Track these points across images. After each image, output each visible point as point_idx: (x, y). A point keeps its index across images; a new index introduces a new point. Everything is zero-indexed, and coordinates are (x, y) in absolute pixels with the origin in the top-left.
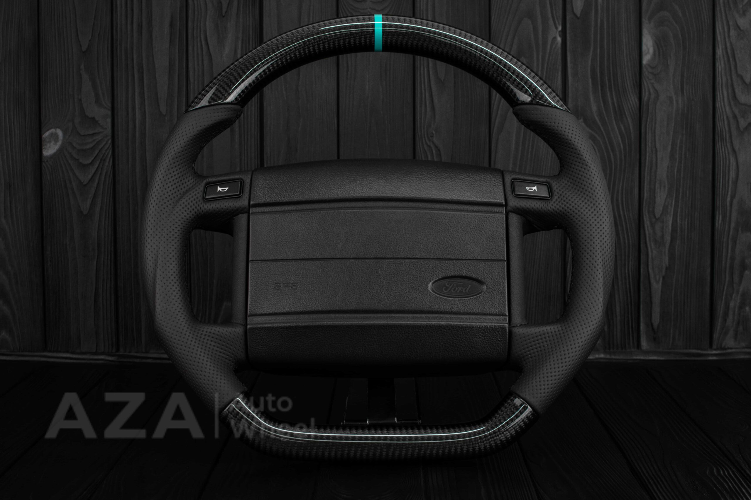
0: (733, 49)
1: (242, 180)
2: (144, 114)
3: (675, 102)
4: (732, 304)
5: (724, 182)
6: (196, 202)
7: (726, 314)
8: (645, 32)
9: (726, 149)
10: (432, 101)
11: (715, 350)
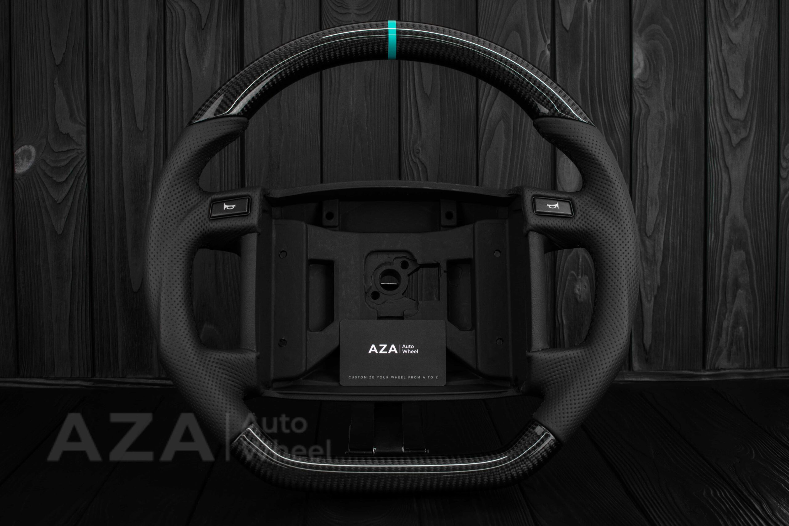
0: (725, 63)
1: (250, 197)
2: (120, 130)
3: (666, 118)
4: (725, 324)
5: (716, 200)
6: (202, 221)
7: (719, 334)
8: (636, 45)
9: (719, 165)
10: (418, 116)
11: (708, 371)
